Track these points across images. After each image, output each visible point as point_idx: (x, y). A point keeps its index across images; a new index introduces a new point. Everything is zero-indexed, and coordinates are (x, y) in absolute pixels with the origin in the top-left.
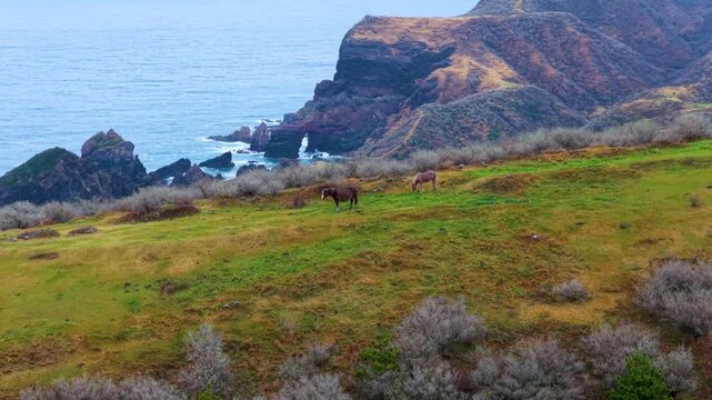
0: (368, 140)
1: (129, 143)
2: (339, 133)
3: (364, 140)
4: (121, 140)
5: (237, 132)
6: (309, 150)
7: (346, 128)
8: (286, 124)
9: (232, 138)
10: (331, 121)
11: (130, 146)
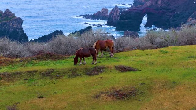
0: (190, 19)
1: (20, 19)
2: (169, 14)
3: (187, 19)
4: (15, 16)
5: (99, 12)
6: (148, 25)
7: (174, 11)
8: (134, 8)
9: (95, 17)
10: (164, 5)
11: (20, 21)
